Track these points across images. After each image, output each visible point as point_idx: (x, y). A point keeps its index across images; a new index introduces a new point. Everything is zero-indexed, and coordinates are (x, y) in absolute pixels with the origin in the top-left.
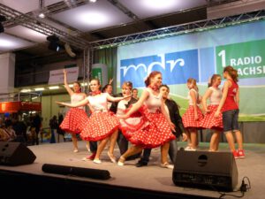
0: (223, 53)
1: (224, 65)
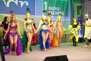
1: (46, 9)
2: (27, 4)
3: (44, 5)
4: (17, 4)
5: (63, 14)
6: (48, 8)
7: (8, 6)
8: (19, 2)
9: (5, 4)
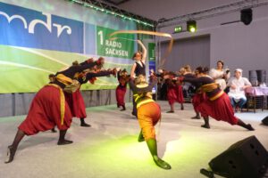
0: (101, 33)
1: (102, 43)
2: (69, 32)
3: (99, 37)
4: (50, 29)
5: (127, 55)
6: (104, 42)
7: (31, 30)
8: (54, 25)
9: (26, 27)
